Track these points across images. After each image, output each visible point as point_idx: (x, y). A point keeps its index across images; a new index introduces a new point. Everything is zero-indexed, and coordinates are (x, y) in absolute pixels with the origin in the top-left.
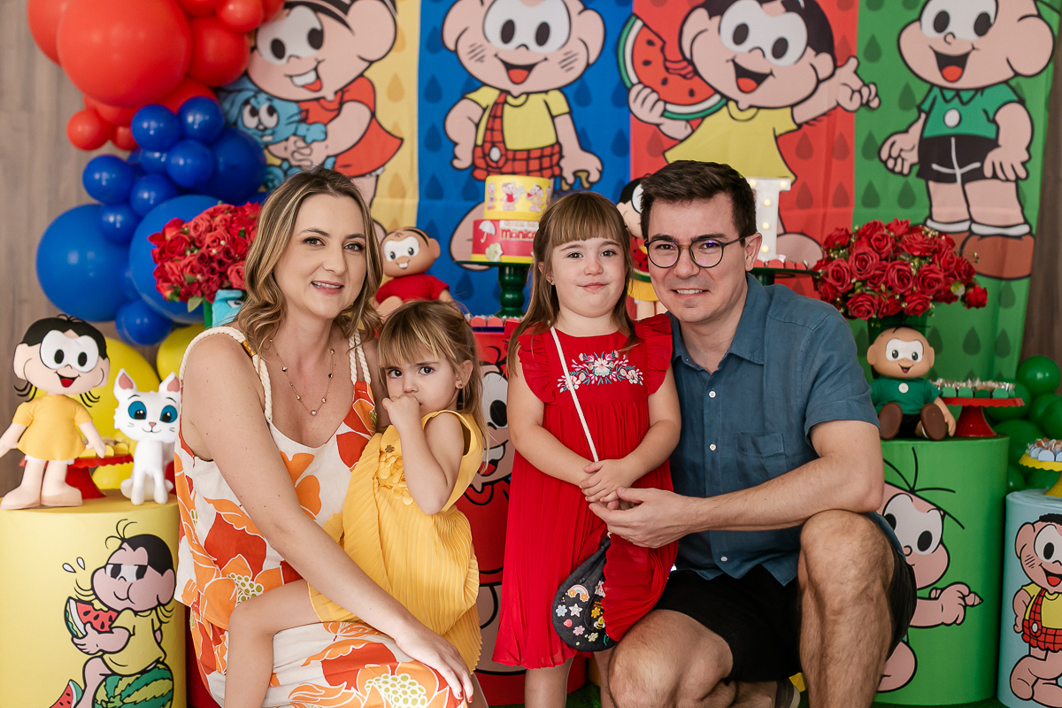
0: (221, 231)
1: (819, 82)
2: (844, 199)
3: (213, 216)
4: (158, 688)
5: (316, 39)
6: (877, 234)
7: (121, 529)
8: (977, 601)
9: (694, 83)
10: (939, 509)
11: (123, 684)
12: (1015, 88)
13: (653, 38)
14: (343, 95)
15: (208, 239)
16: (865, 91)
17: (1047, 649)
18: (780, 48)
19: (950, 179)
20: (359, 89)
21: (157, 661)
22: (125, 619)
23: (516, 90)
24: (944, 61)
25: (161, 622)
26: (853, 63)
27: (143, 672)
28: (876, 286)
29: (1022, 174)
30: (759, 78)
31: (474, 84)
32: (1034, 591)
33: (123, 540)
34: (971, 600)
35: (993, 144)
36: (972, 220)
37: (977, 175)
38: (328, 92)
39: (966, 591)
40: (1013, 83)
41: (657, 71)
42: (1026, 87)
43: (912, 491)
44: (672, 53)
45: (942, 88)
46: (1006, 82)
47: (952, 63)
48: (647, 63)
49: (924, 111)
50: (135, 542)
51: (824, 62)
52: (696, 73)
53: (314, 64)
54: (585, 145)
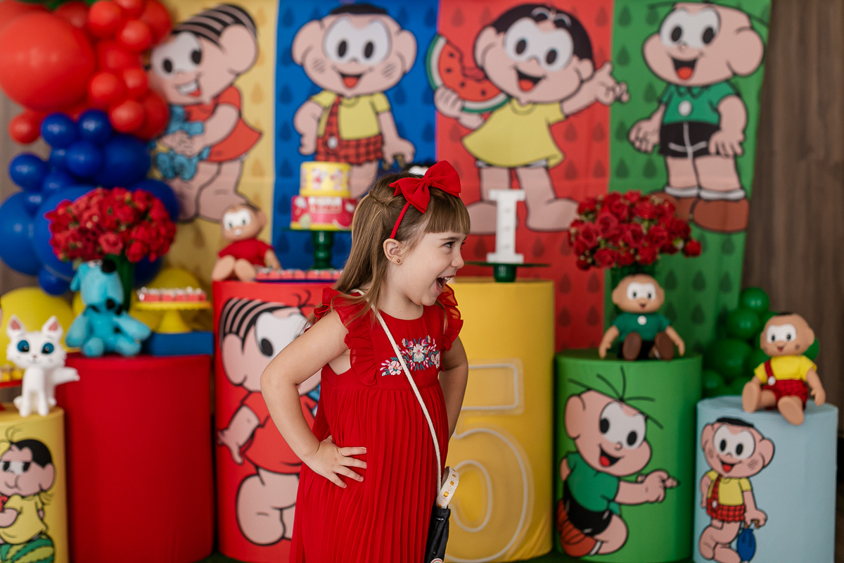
0: (95, 209)
1: (582, 82)
2: (601, 172)
3: (90, 198)
4: (43, 553)
5: (197, 57)
6: (616, 203)
7: (10, 433)
8: (675, 483)
9: (486, 85)
10: (642, 413)
11: (13, 551)
12: (733, 85)
13: (453, 51)
14: (217, 100)
15: (86, 215)
16: (618, 89)
17: (723, 521)
18: (552, 57)
19: (683, 155)
20: (229, 95)
21: (41, 533)
22: (14, 502)
23: (348, 93)
24: (679, 65)
25: (43, 504)
26: (607, 68)
27: (30, 541)
28: (616, 243)
29: (738, 150)
30: (535, 80)
31: (316, 89)
32: (714, 476)
33: (12, 443)
34: (669, 483)
35: (716, 128)
36: (700, 187)
37: (704, 152)
38: (206, 98)
39: (665, 476)
40: (733, 81)
41: (457, 76)
42: (743, 85)
43: (621, 400)
44: (468, 63)
45: (677, 86)
46: (727, 81)
47: (684, 66)
48: (449, 70)
49: (664, 102)
50: (21, 445)
51: (586, 67)
52: (486, 77)
53: (193, 77)
54: (402, 134)
